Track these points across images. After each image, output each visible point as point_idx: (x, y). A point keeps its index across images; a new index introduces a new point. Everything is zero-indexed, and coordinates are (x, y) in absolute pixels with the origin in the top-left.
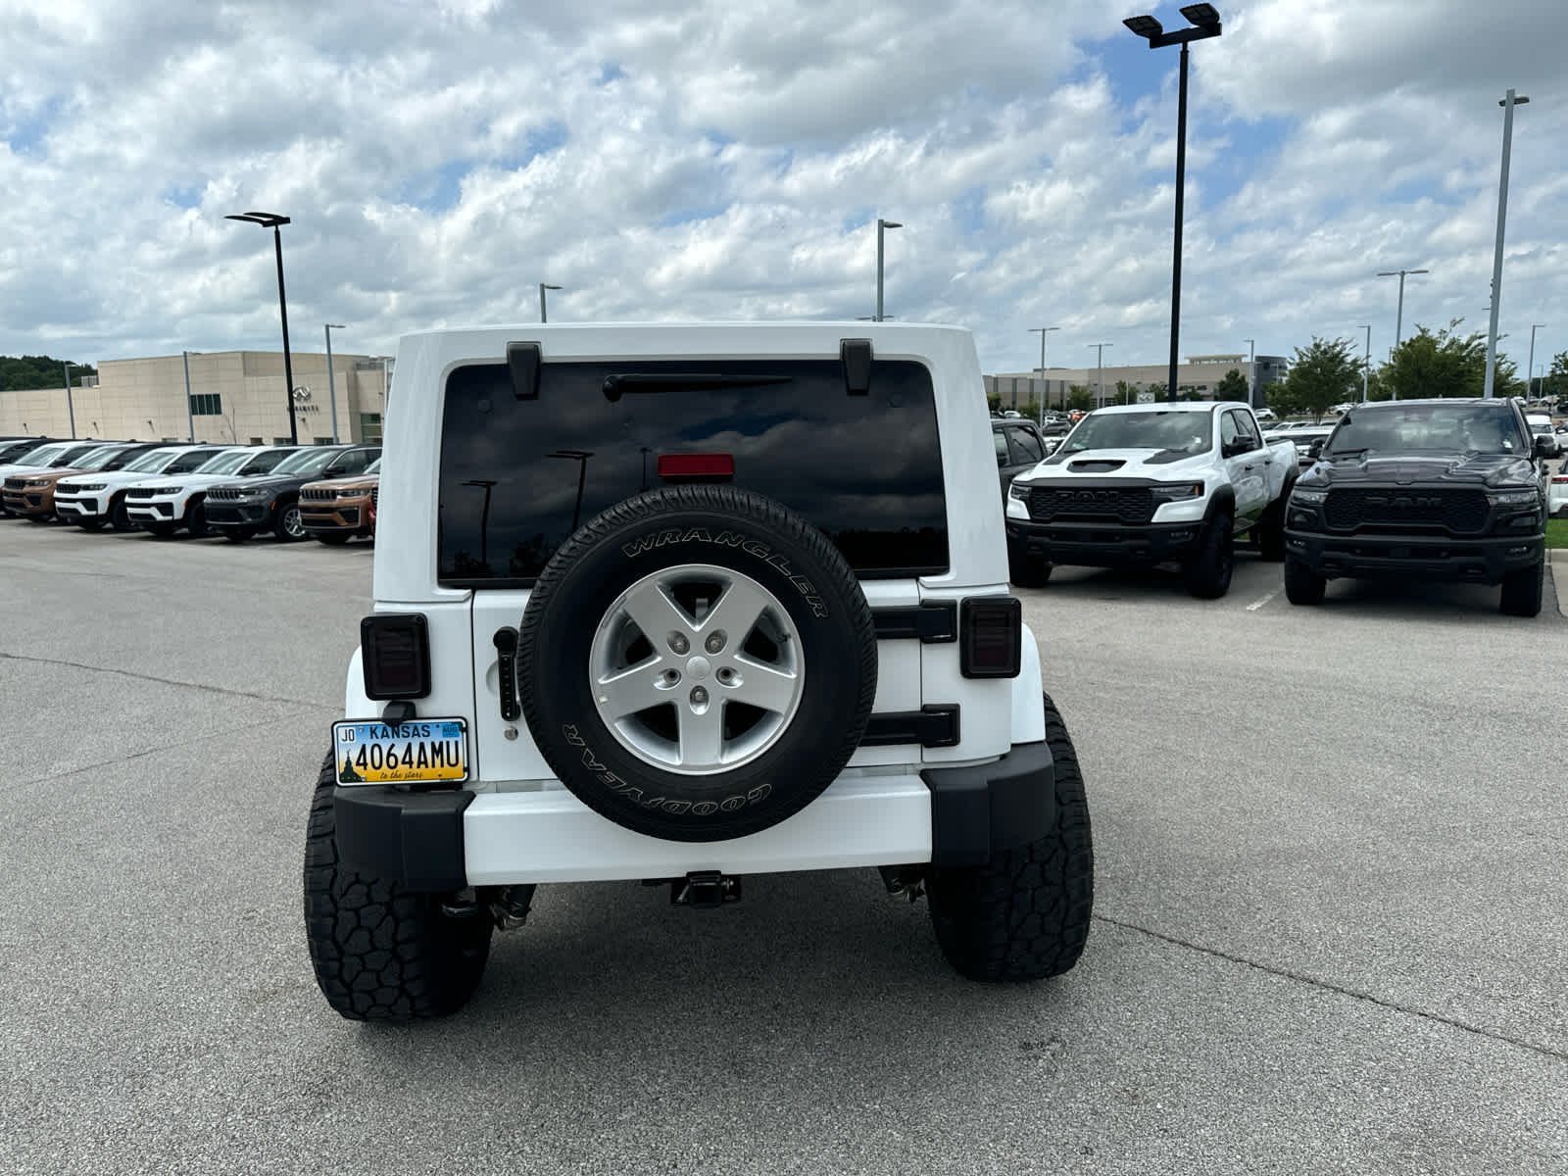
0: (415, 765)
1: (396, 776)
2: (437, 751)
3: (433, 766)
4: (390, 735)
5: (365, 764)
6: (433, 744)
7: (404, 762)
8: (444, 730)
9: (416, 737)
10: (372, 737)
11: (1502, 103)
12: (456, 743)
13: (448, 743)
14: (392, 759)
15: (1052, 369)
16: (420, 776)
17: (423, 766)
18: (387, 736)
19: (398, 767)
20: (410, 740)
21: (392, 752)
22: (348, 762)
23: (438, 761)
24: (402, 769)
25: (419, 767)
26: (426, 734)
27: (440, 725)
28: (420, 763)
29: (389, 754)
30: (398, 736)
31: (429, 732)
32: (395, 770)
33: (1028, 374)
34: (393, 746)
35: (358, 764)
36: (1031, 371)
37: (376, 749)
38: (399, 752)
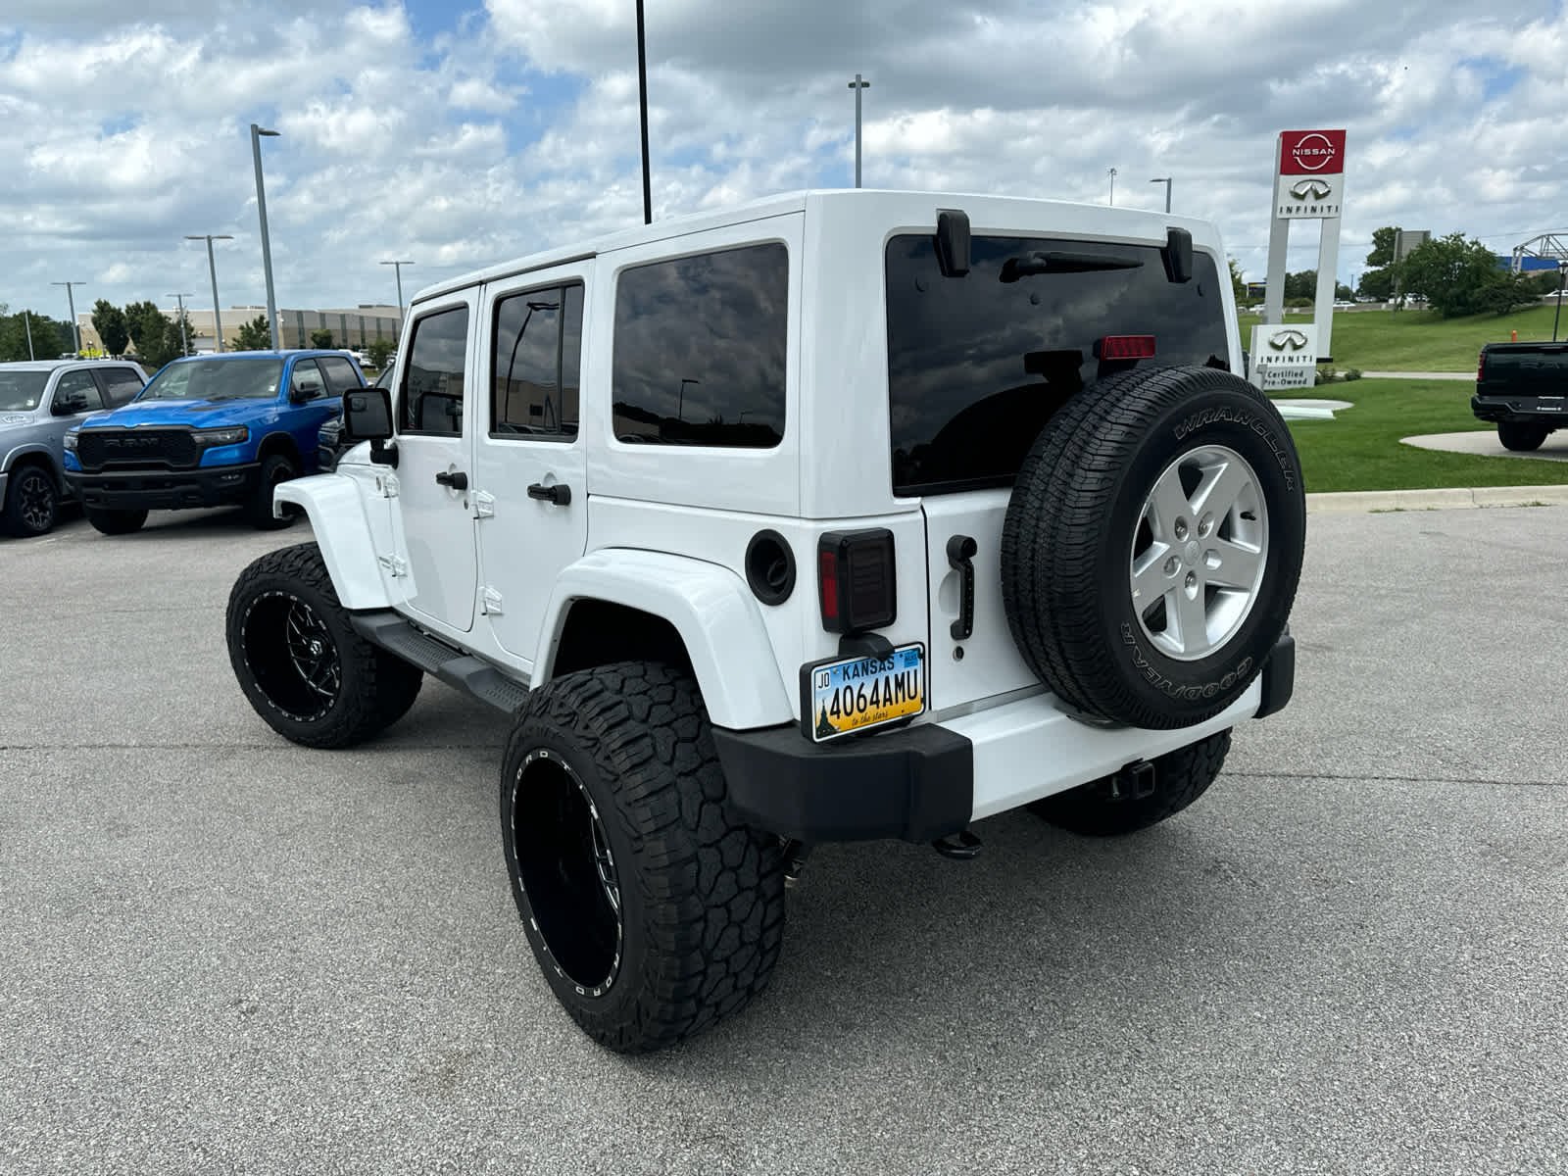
0: (881, 704)
1: (866, 720)
2: (899, 685)
3: (897, 702)
4: (860, 674)
5: (838, 712)
6: (896, 676)
7: (872, 703)
8: (906, 659)
9: (882, 672)
10: (844, 679)
11: (851, 85)
12: (916, 671)
13: (908, 673)
14: (862, 700)
15: (377, 306)
16: (884, 715)
17: (888, 703)
18: (858, 676)
19: (867, 708)
20: (877, 675)
21: (862, 692)
22: (824, 713)
23: (900, 695)
24: (871, 710)
25: (884, 705)
26: (891, 666)
27: (903, 654)
28: (885, 700)
29: (860, 696)
30: (867, 674)
31: (892, 663)
32: (864, 714)
33: (354, 310)
34: (862, 685)
35: (832, 713)
36: (357, 307)
37: (848, 691)
38: (868, 692)
